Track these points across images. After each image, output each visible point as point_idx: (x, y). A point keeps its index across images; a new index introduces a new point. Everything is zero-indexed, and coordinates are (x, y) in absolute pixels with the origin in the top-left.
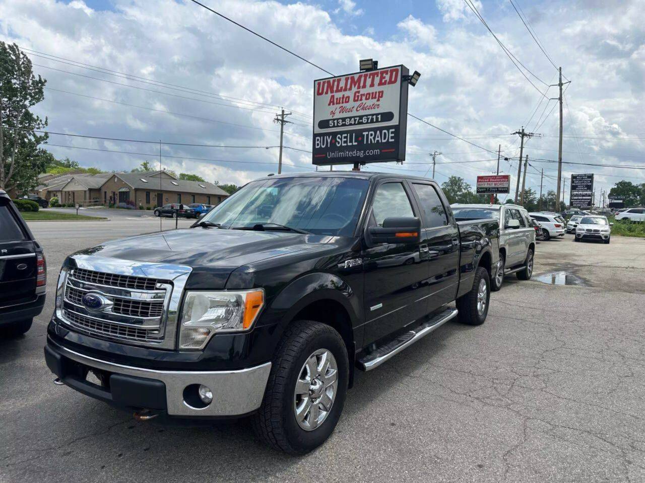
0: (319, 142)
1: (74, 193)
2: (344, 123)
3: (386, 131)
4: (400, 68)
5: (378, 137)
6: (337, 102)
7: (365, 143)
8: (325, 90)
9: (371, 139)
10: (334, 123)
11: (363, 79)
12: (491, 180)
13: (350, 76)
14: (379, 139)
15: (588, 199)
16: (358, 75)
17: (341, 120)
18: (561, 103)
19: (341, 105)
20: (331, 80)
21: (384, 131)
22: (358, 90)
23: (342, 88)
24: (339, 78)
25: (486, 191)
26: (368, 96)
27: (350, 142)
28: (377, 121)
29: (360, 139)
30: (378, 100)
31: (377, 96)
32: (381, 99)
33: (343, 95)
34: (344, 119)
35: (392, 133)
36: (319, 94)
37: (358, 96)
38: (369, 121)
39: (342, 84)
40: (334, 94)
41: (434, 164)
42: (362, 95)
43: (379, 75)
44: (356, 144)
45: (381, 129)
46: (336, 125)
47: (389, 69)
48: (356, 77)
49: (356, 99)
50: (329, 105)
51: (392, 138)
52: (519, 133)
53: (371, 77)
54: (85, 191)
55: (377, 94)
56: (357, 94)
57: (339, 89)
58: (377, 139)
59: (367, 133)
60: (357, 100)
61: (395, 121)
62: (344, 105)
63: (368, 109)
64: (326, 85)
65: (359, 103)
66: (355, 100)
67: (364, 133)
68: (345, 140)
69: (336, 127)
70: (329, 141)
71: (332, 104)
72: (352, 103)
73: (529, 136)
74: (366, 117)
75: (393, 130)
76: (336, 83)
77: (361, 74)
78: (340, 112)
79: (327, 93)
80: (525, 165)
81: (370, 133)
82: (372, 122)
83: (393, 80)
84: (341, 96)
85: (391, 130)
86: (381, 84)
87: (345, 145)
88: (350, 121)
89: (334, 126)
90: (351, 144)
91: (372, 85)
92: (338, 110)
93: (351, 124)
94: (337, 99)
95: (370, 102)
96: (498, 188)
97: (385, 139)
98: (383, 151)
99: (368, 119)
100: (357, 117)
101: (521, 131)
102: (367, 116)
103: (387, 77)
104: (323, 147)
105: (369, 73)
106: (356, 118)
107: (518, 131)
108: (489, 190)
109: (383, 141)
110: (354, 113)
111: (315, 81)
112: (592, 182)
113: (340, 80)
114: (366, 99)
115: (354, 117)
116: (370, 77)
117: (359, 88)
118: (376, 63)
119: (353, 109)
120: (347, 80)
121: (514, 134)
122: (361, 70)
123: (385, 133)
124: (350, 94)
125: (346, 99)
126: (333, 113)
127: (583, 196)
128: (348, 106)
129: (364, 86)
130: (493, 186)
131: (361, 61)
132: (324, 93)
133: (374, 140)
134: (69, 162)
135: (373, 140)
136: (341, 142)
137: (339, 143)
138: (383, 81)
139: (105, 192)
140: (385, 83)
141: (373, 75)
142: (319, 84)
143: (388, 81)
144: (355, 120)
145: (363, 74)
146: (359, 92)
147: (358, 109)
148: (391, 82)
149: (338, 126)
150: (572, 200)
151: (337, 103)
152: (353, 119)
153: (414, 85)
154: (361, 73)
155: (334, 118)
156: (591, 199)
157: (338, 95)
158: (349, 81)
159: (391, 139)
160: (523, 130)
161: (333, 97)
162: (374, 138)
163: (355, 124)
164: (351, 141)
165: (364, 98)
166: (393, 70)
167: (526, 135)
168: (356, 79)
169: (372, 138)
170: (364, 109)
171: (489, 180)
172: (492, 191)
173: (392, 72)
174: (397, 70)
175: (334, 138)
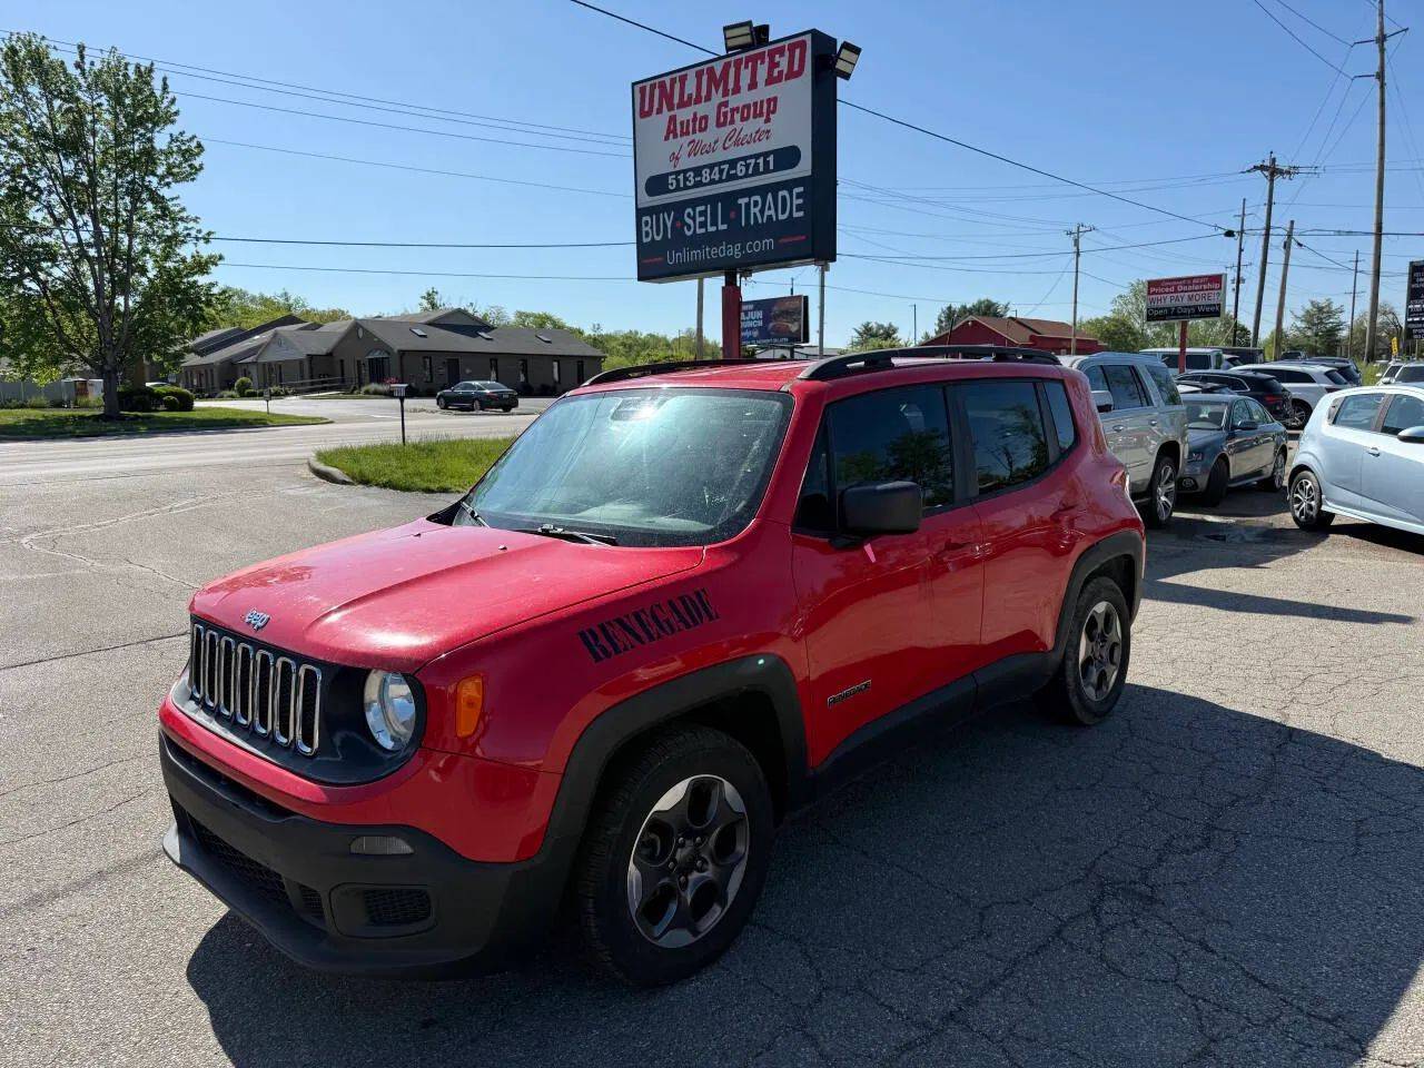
0: (648, 229)
1: (279, 366)
2: (699, 179)
3: (785, 193)
4: (808, 38)
5: (770, 208)
6: (682, 131)
7: (744, 224)
8: (656, 106)
9: (755, 214)
10: (678, 181)
11: (732, 71)
12: (1180, 288)
13: (705, 67)
14: (772, 212)
17: (692, 175)
18: (1382, 86)
19: (691, 137)
20: (667, 80)
21: (781, 193)
22: (726, 99)
23: (690, 96)
24: (683, 73)
25: (1169, 314)
26: (747, 112)
27: (712, 225)
28: (767, 170)
29: (733, 215)
30: (768, 120)
31: (765, 110)
32: (772, 116)
34: (698, 171)
35: (799, 196)
36: (644, 114)
37: (725, 114)
38: (750, 172)
39: (690, 88)
40: (676, 112)
41: (1078, 254)
42: (733, 110)
43: (767, 60)
44: (725, 227)
45: (774, 188)
46: (682, 185)
47: (787, 43)
48: (718, 67)
49: (722, 119)
50: (667, 138)
51: (799, 208)
52: (1262, 168)
53: (750, 64)
54: (301, 362)
55: (765, 106)
56: (723, 109)
57: (685, 99)
58: (767, 213)
59: (746, 200)
60: (724, 124)
61: (804, 168)
62: (698, 136)
63: (749, 142)
64: (657, 92)
65: (729, 128)
66: (719, 125)
67: (740, 201)
68: (703, 219)
69: (681, 189)
70: (669, 224)
71: (671, 136)
72: (712, 134)
73: (1289, 173)
74: (743, 163)
75: (801, 189)
76: (677, 86)
77: (728, 60)
78: (689, 155)
79: (659, 111)
80: (1287, 246)
81: (753, 198)
82: (756, 172)
83: (796, 68)
84: (691, 117)
85: (795, 191)
86: (770, 81)
87: (703, 230)
88: (710, 175)
89: (678, 189)
90: (714, 229)
91: (753, 85)
92: (686, 150)
93: (712, 182)
94: (682, 123)
95: (756, 124)
96: (1196, 307)
97: (783, 212)
98: (781, 241)
99: (747, 166)
100: (724, 162)
101: (1267, 163)
102: (745, 159)
103: (783, 62)
104: (658, 238)
105: (743, 56)
106: (722, 167)
107: (1259, 164)
108: (1175, 314)
109: (781, 217)
110: (719, 156)
111: (634, 84)
113: (684, 78)
114: (744, 119)
115: (719, 164)
116: (746, 67)
117: (725, 94)
118: (764, 29)
119: (718, 145)
120: (699, 75)
121: (1249, 171)
122: (728, 49)
123: (784, 198)
124: (708, 109)
125: (700, 123)
126: (674, 158)
128: (705, 138)
129: (737, 90)
130: (1186, 302)
132: (655, 111)
133: (762, 218)
134: (287, 300)
135: (758, 215)
136: (694, 224)
137: (689, 229)
138: (776, 74)
139: (342, 361)
140: (779, 79)
141: (753, 59)
142: (643, 90)
143: (785, 72)
144: (721, 171)
145: (733, 59)
146: (725, 104)
147: (728, 144)
148: (792, 74)
149: (686, 188)
150: (1410, 326)
151: (682, 134)
152: (716, 169)
153: (846, 76)
154: (728, 56)
155: (677, 169)
157: (684, 115)
158: (705, 78)
159: (797, 211)
160: (1274, 160)
161: (673, 119)
162: (762, 212)
163: (721, 181)
164: (714, 223)
165: (737, 117)
166: (794, 43)
167: (1281, 172)
168: (718, 73)
169: (757, 210)
170: (738, 143)
171: (1176, 288)
172: (1182, 314)
173: (792, 48)
174: (804, 42)
175: (679, 218)
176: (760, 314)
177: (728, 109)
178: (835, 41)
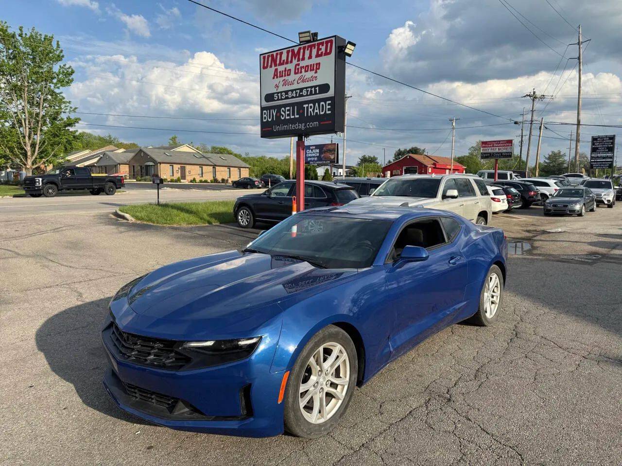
0: (265, 116)
1: (106, 167)
2: (287, 96)
4: (333, 39)
5: (317, 109)
6: (280, 75)
7: (306, 115)
8: (269, 64)
10: (278, 96)
11: (302, 51)
12: (495, 145)
13: (290, 49)
14: (318, 111)
15: (610, 161)
16: (297, 48)
17: (284, 93)
19: (283, 78)
20: (275, 54)
21: (322, 103)
22: (298, 63)
23: (284, 61)
24: (281, 51)
25: (490, 156)
26: (307, 68)
28: (316, 93)
29: (301, 111)
30: (316, 72)
31: (315, 68)
33: (286, 68)
34: (286, 92)
35: (329, 104)
36: (264, 68)
37: (298, 69)
38: (309, 94)
39: (284, 57)
40: (277, 67)
42: (302, 67)
43: (316, 47)
44: (298, 116)
45: (319, 101)
46: (280, 98)
47: (325, 41)
48: (296, 49)
49: (297, 71)
50: (274, 78)
51: (329, 110)
52: (530, 96)
53: (309, 49)
54: (116, 166)
55: (315, 66)
56: (297, 67)
57: (282, 62)
58: (316, 111)
59: (307, 105)
60: (298, 73)
61: (331, 93)
62: (286, 78)
63: (308, 81)
64: (270, 58)
65: (299, 75)
66: (295, 73)
67: (304, 106)
68: (288, 112)
69: (280, 100)
70: (274, 114)
71: (276, 77)
72: (293, 77)
73: (541, 98)
75: (330, 102)
76: (279, 56)
77: (300, 46)
78: (283, 85)
79: (271, 67)
81: (310, 105)
82: (311, 94)
83: (328, 51)
84: (284, 69)
85: (328, 102)
86: (318, 56)
87: (289, 117)
88: (292, 94)
89: (278, 100)
90: (293, 117)
91: (310, 57)
92: (282, 83)
93: (293, 97)
94: (280, 72)
95: (309, 74)
96: (501, 153)
97: (322, 111)
98: (322, 123)
99: (307, 91)
100: (298, 89)
101: (532, 94)
102: (306, 88)
103: (323, 49)
104: (270, 120)
105: (307, 45)
106: (297, 91)
107: (529, 94)
108: (493, 156)
109: (322, 113)
110: (295, 86)
111: (261, 55)
112: (613, 143)
113: (282, 53)
114: (306, 71)
115: (295, 90)
116: (308, 50)
117: (299, 60)
118: (315, 34)
119: (295, 82)
120: (288, 52)
121: (524, 97)
122: (300, 42)
123: (323, 105)
124: (291, 66)
125: (288, 73)
126: (277, 86)
127: (604, 158)
128: (290, 78)
129: (303, 59)
130: (497, 151)
131: (299, 34)
132: (269, 66)
133: (314, 112)
135: (312, 112)
136: (285, 115)
137: (283, 117)
138: (320, 53)
139: (134, 166)
140: (321, 55)
141: (311, 47)
142: (264, 58)
143: (324, 52)
144: (296, 93)
145: (302, 46)
146: (298, 65)
147: (299, 81)
148: (327, 54)
149: (282, 99)
150: (592, 163)
151: (280, 77)
152: (294, 92)
153: (349, 56)
155: (278, 91)
156: (612, 162)
157: (281, 68)
158: (290, 54)
160: (534, 93)
161: (276, 70)
162: (313, 110)
163: (296, 97)
164: (293, 114)
165: (303, 70)
166: (328, 41)
167: (538, 98)
168: (296, 52)
169: (311, 110)
170: (303, 81)
171: (493, 145)
172: (496, 156)
173: (327, 43)
174: (332, 40)
175: (279, 111)
176: (318, 151)
177: (299, 67)
178: (345, 40)
